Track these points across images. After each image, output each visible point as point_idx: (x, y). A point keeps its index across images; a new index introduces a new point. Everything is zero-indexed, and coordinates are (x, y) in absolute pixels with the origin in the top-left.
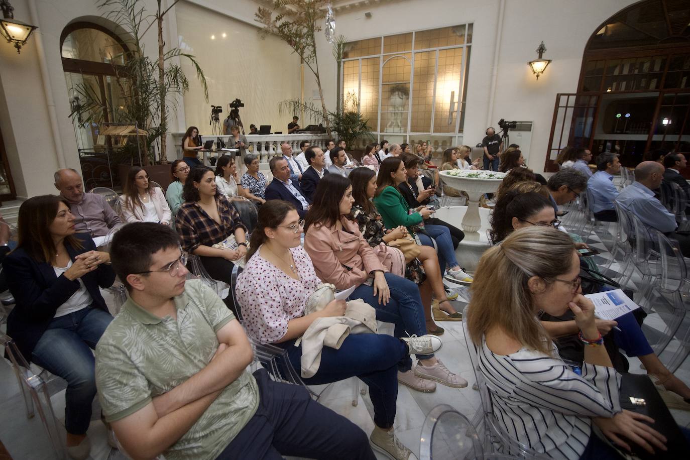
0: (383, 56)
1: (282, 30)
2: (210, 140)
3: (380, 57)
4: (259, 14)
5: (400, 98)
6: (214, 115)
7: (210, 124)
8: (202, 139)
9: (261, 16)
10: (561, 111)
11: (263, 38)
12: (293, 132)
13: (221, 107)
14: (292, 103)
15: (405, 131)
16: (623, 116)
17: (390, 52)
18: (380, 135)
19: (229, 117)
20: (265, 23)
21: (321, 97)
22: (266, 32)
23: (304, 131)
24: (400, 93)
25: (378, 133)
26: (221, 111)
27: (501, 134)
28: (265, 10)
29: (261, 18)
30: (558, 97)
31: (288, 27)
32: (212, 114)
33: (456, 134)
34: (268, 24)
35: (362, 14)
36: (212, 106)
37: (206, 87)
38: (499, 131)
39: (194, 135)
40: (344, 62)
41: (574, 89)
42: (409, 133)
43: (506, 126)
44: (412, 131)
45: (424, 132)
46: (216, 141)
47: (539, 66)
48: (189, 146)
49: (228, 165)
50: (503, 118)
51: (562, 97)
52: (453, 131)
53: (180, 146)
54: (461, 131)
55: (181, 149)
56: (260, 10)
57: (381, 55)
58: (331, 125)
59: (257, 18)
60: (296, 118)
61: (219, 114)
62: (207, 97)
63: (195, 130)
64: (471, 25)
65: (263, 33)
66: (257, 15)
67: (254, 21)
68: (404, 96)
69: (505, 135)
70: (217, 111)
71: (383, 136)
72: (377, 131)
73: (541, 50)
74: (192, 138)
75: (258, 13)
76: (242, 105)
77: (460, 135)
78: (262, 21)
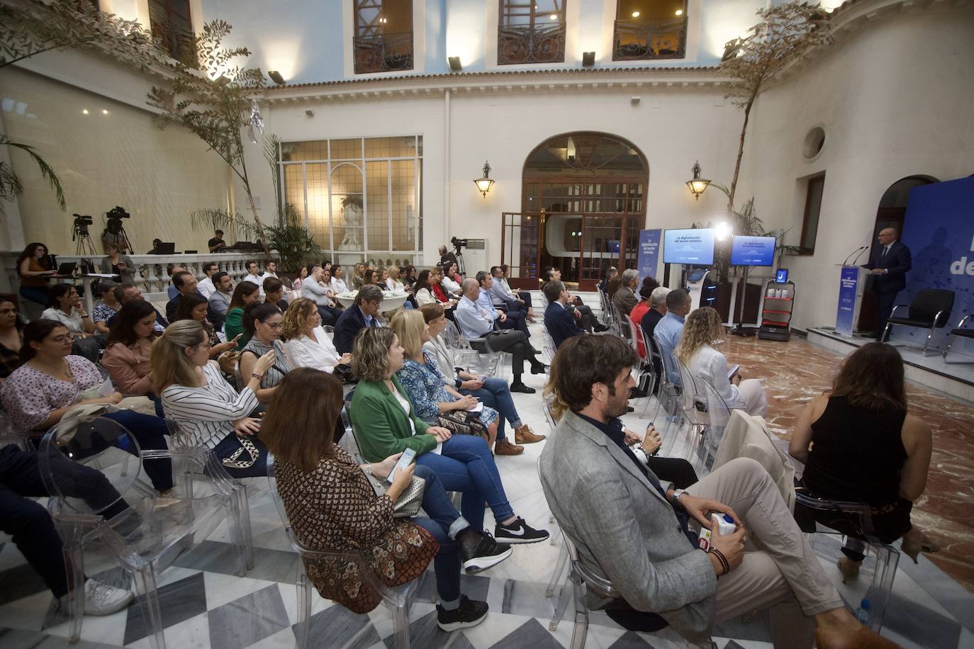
0: (331, 162)
1: (190, 120)
2: (73, 261)
3: (327, 163)
4: (155, 97)
5: (354, 211)
6: (78, 228)
7: (74, 240)
8: (57, 261)
9: (157, 98)
10: (508, 229)
11: (161, 128)
12: (216, 251)
13: (90, 217)
14: (210, 214)
15: (363, 250)
16: (577, 234)
17: (338, 158)
18: (334, 254)
19: (105, 230)
20: (165, 108)
21: (253, 207)
22: (167, 120)
23: (231, 249)
24: (354, 205)
25: (332, 251)
26: (91, 223)
27: (455, 252)
28: (164, 91)
29: (157, 101)
30: (504, 215)
31: (198, 117)
32: (76, 226)
33: (416, 252)
34: (169, 110)
35: (302, 111)
36: (75, 215)
37: (60, 190)
38: (451, 249)
39: (40, 254)
40: (285, 166)
41: (518, 208)
42: (366, 252)
43: (458, 243)
44: (370, 248)
45: (382, 250)
46: (79, 263)
47: (484, 185)
48: (30, 270)
49: (66, 295)
50: (455, 236)
51: (507, 215)
52: (414, 249)
53: (15, 269)
54: (421, 248)
55: (16, 276)
56: (154, 90)
57: (329, 160)
58: (268, 242)
59: (150, 101)
60: (219, 233)
61: (89, 226)
62: (63, 203)
63: (40, 248)
64: (420, 138)
65: (161, 122)
66: (150, 96)
67: (145, 104)
68: (359, 210)
69: (459, 253)
70: (82, 223)
71: (338, 254)
72: (329, 249)
73: (487, 169)
74: (36, 259)
75: (151, 94)
76: (127, 216)
77: (420, 253)
78: (160, 105)
